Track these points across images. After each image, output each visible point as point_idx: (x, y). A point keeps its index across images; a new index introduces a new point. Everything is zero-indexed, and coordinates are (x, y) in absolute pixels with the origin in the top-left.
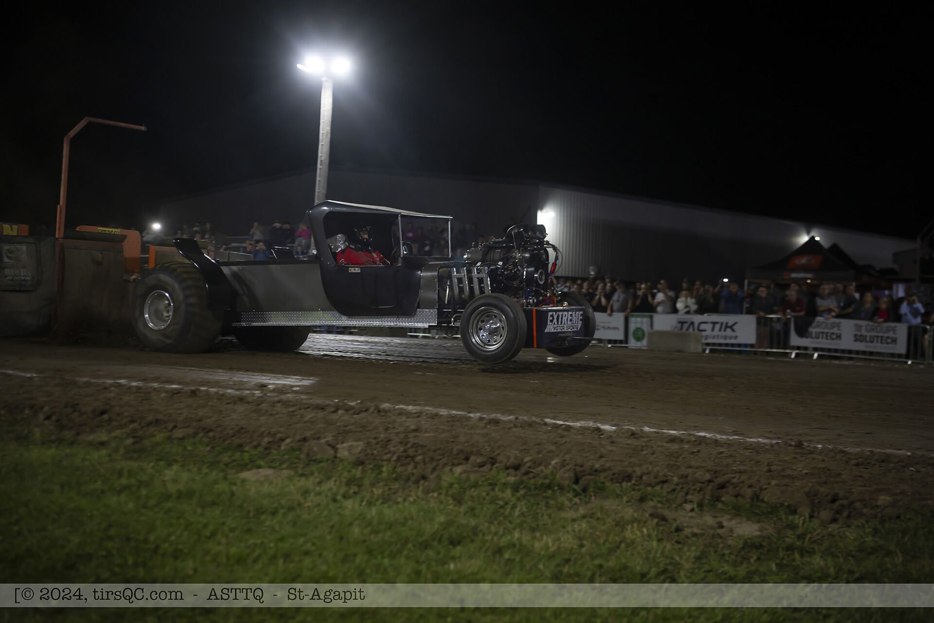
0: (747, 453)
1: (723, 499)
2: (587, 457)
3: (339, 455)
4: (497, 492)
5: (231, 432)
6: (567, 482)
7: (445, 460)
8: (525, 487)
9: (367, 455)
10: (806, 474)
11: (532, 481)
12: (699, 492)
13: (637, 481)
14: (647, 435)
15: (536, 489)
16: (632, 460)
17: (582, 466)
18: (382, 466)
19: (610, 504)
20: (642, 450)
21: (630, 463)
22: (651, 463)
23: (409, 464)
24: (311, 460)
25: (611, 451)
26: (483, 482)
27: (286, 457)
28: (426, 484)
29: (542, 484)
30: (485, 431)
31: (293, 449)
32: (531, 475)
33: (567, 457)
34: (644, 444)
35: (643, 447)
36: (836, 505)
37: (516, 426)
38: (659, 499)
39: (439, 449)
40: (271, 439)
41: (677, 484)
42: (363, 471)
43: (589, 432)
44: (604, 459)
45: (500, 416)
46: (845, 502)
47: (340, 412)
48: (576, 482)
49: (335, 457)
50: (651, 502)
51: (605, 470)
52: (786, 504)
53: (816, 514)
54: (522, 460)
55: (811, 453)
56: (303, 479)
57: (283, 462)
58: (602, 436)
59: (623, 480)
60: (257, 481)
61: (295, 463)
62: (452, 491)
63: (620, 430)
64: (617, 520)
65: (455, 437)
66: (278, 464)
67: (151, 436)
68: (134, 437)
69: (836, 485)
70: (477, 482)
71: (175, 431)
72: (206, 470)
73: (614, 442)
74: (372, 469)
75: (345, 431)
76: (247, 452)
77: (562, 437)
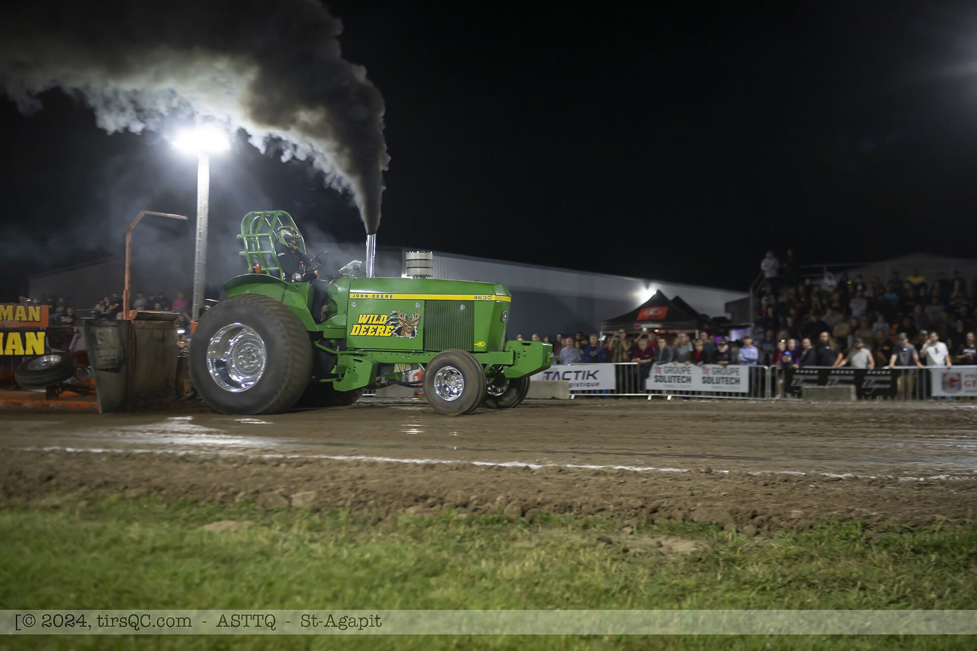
0: (667, 481)
1: (658, 522)
2: (526, 492)
3: (294, 504)
4: (452, 529)
5: (183, 489)
6: (513, 516)
7: (395, 503)
8: (477, 522)
9: (321, 503)
10: (725, 495)
11: (483, 516)
12: (634, 516)
13: (577, 510)
15: (487, 524)
16: (568, 492)
17: (525, 501)
18: (338, 512)
19: (558, 532)
20: (574, 484)
21: (567, 495)
22: (586, 494)
23: (362, 508)
24: (268, 512)
25: (546, 486)
26: (437, 520)
27: (244, 509)
28: (385, 525)
29: (493, 518)
30: (426, 475)
31: (248, 502)
32: (480, 512)
33: (509, 493)
34: (574, 478)
35: (574, 480)
36: (757, 519)
37: (451, 470)
38: (601, 525)
39: (388, 493)
40: (224, 494)
41: (614, 512)
42: (321, 517)
43: (520, 470)
44: (542, 493)
45: (435, 462)
46: (764, 517)
47: (283, 465)
48: (523, 515)
49: (290, 506)
50: (593, 529)
51: (547, 503)
52: (714, 522)
53: (741, 529)
54: (469, 498)
55: (721, 478)
56: (266, 528)
57: (241, 514)
58: (534, 474)
59: (565, 511)
60: (222, 532)
61: (253, 514)
62: (409, 531)
63: (546, 468)
64: (568, 545)
65: (400, 481)
66: (237, 516)
67: (104, 497)
68: (86, 499)
69: (752, 504)
70: (431, 521)
71: (127, 491)
72: (166, 525)
73: (547, 478)
74: (329, 515)
75: (294, 482)
76: (204, 506)
77: (499, 476)
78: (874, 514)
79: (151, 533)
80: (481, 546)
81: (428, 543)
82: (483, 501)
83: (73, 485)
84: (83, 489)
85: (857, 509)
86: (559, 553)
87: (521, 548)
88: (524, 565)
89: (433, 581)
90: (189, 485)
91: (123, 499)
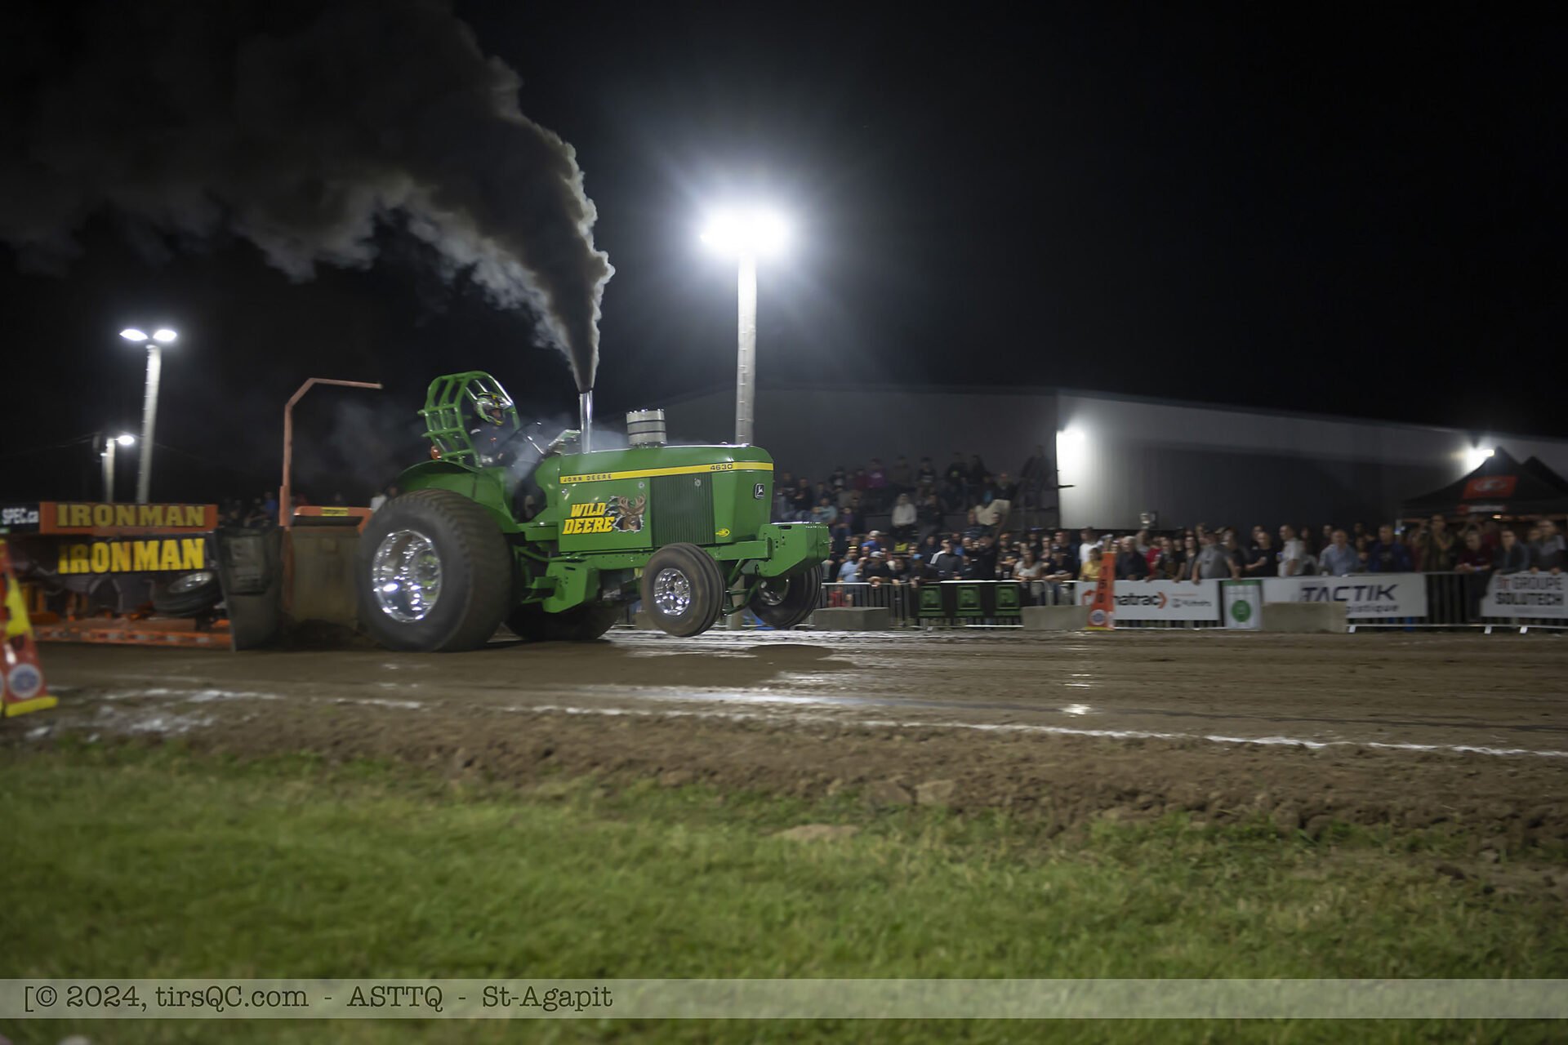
1: (1543, 842)
3: (920, 800)
4: (1183, 848)
5: (747, 774)
6: (1286, 828)
7: (1085, 802)
8: (1223, 836)
9: (963, 799)
11: (1233, 826)
12: (1500, 833)
14: (1380, 753)
15: (1241, 838)
16: (1377, 790)
18: (993, 814)
19: (1365, 857)
20: (1388, 775)
21: (1377, 794)
22: (1410, 793)
23: (1031, 808)
24: (880, 812)
25: (1339, 778)
26: (1155, 831)
27: (842, 805)
28: (1069, 837)
29: (1253, 830)
31: (848, 796)
32: (1229, 818)
33: (1275, 789)
34: (1386, 766)
35: (1386, 769)
37: (1172, 748)
38: (1441, 846)
39: (1072, 786)
40: (810, 781)
41: (1462, 824)
42: (964, 822)
44: (1333, 790)
45: (1144, 735)
47: (898, 738)
48: (1303, 825)
49: (915, 804)
50: (1428, 852)
51: (1342, 807)
54: (1207, 795)
56: (879, 838)
57: (839, 813)
58: (1315, 757)
59: (1376, 821)
60: (812, 842)
61: (858, 815)
62: (1110, 847)
63: (1334, 747)
64: (1386, 879)
65: (1090, 766)
66: (833, 818)
67: (628, 784)
68: (603, 786)
70: (1146, 832)
71: (661, 775)
72: (726, 830)
73: (1339, 765)
74: (977, 819)
75: (917, 765)
76: (780, 801)
77: (1255, 761)
79: (703, 841)
80: (1234, 876)
81: (1145, 867)
83: (583, 764)
84: (597, 770)
86: (1372, 891)
87: (1304, 882)
88: (1312, 910)
89: (1159, 931)
90: (754, 768)
91: (656, 786)
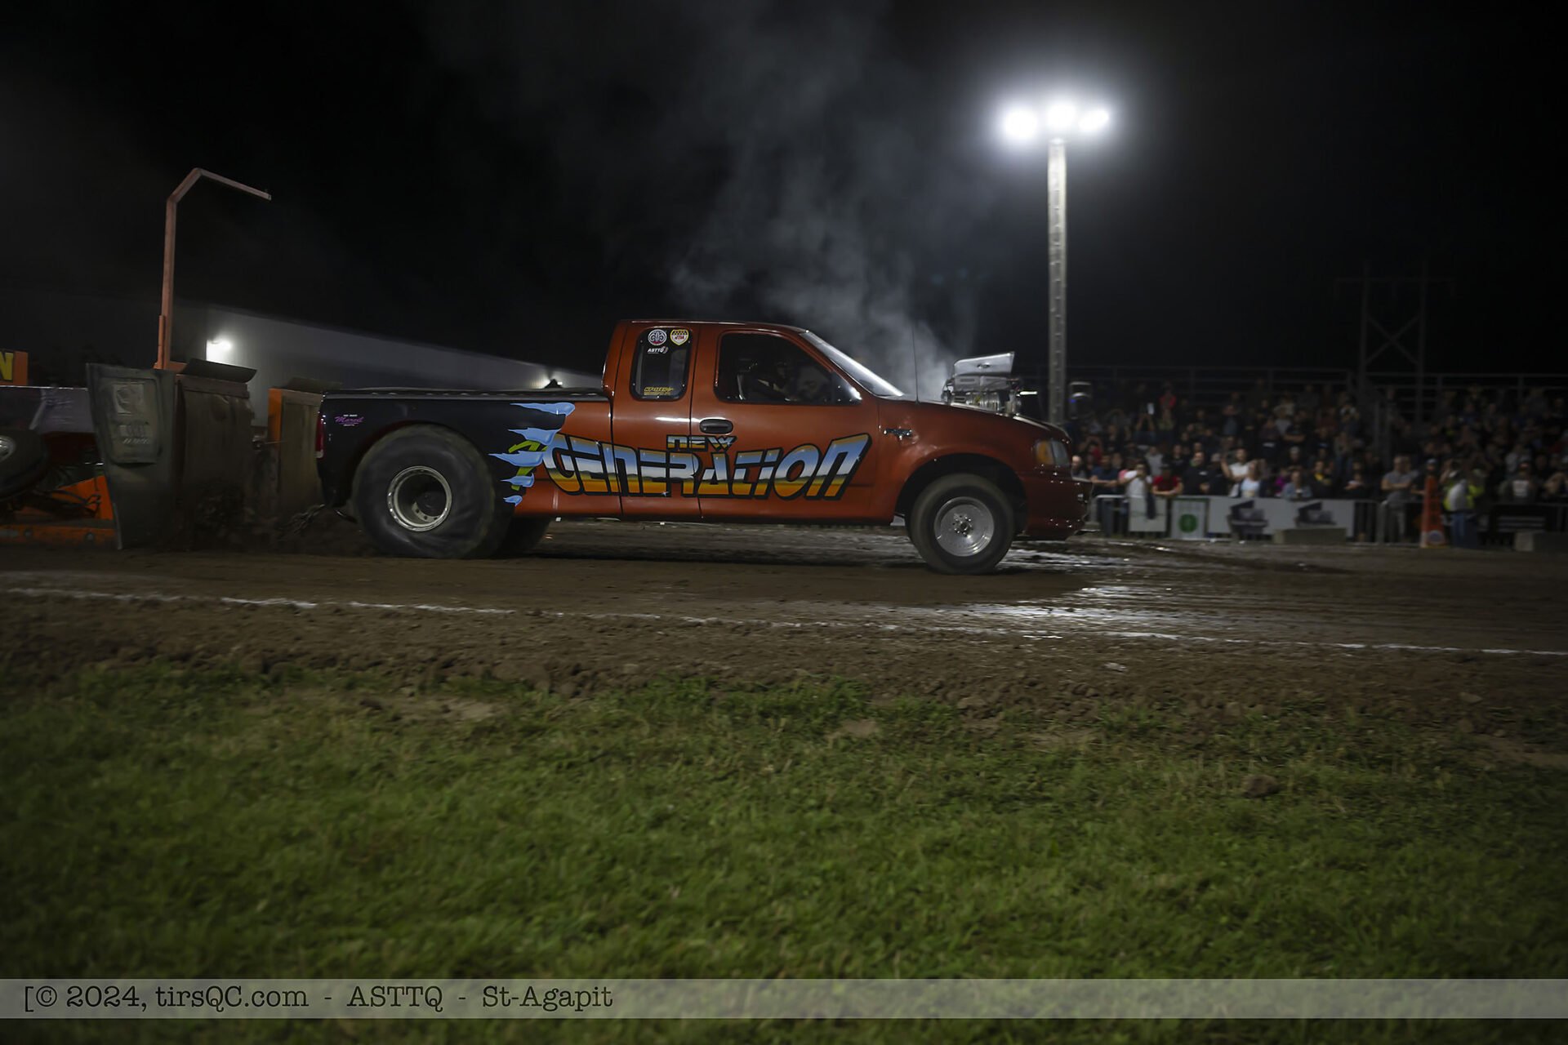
0: (478, 626)
1: (449, 679)
4: (158, 691)
6: (252, 672)
7: (82, 655)
8: (196, 681)
10: (545, 644)
11: (206, 673)
12: (421, 672)
13: (343, 665)
14: (355, 611)
15: (211, 683)
16: (337, 640)
21: (335, 644)
22: (360, 643)
25: (309, 631)
26: (138, 678)
28: (58, 686)
29: (222, 676)
32: (205, 666)
35: (353, 624)
36: (578, 677)
37: (182, 608)
38: (372, 684)
39: (74, 641)
41: (393, 666)
43: (280, 610)
44: (301, 642)
46: (588, 673)
48: (265, 670)
50: (359, 689)
51: (301, 655)
52: (522, 679)
53: (555, 689)
54: (193, 647)
55: (551, 621)
58: (299, 615)
59: (326, 665)
62: (93, 694)
63: (322, 607)
64: (319, 712)
65: (97, 624)
69: (578, 656)
70: (129, 680)
73: (315, 621)
77: (245, 618)
78: (726, 668)
81: (116, 711)
82: (211, 652)
85: (707, 662)
87: (250, 716)
